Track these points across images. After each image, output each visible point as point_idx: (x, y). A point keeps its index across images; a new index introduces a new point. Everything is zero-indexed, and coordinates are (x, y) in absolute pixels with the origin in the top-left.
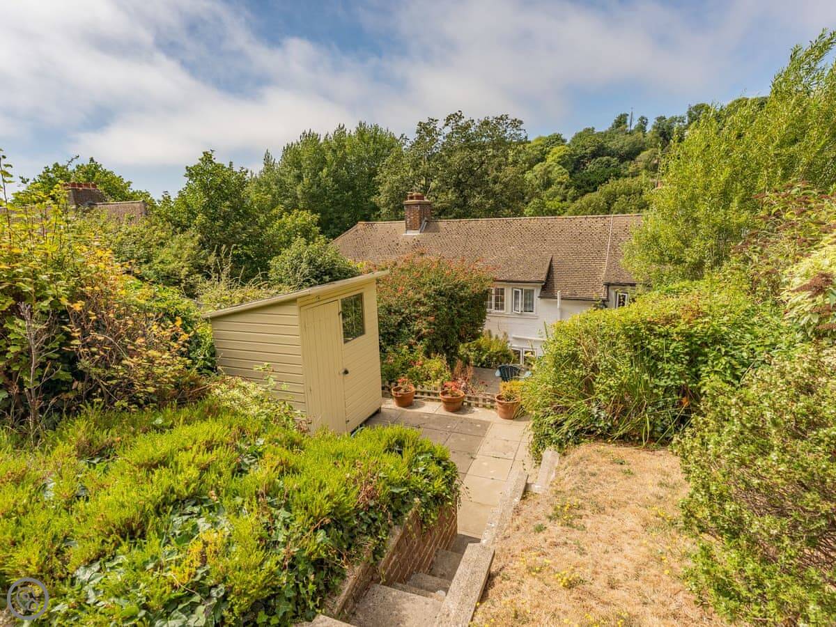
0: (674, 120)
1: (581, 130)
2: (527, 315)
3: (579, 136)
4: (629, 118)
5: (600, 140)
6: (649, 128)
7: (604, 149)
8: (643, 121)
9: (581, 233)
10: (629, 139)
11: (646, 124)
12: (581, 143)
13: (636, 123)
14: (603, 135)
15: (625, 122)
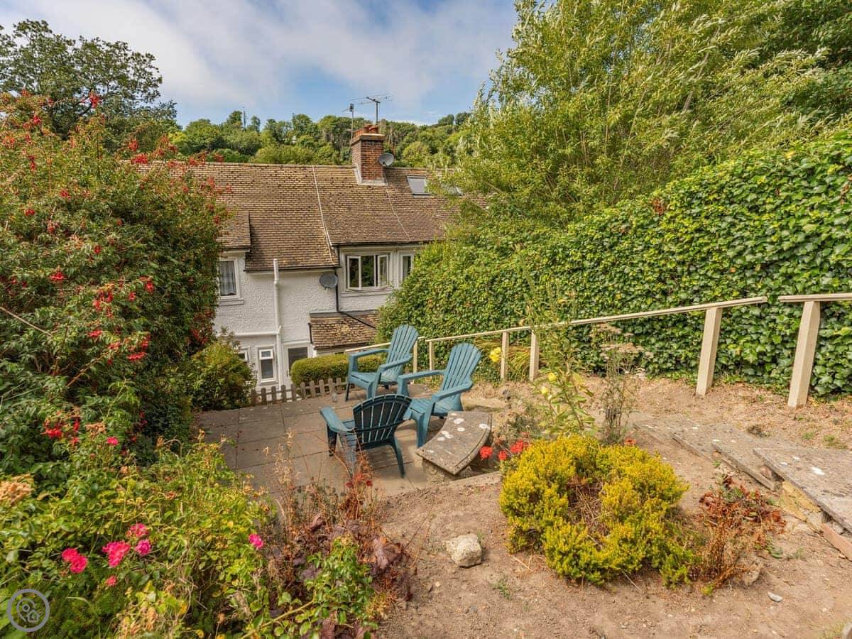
0: (282, 124)
1: (196, 119)
2: (228, 301)
3: (195, 125)
4: (242, 116)
5: (218, 131)
6: (261, 128)
7: (223, 141)
8: (256, 121)
9: (280, 185)
10: (245, 135)
11: (259, 124)
12: (198, 133)
13: (249, 123)
14: (222, 128)
15: (240, 120)
